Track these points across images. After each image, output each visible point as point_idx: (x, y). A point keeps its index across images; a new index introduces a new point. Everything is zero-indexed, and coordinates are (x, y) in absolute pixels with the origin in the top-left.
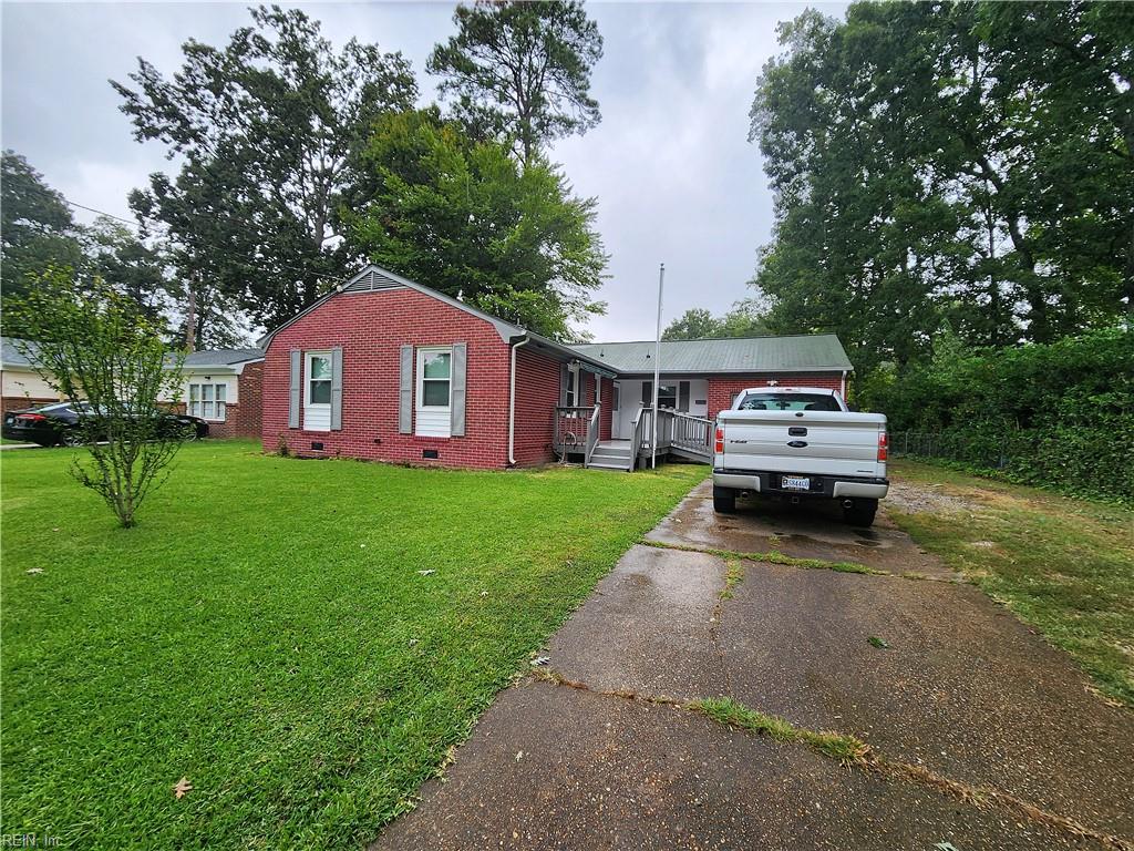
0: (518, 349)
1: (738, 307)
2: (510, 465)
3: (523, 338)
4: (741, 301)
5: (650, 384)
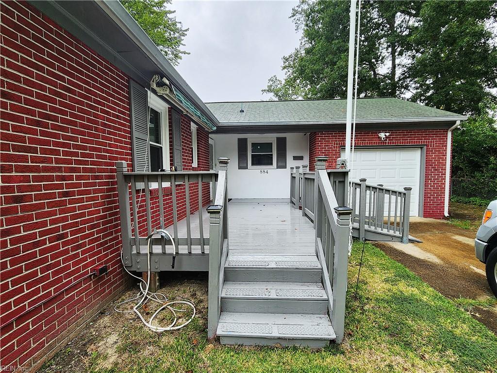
5: (246, 140)
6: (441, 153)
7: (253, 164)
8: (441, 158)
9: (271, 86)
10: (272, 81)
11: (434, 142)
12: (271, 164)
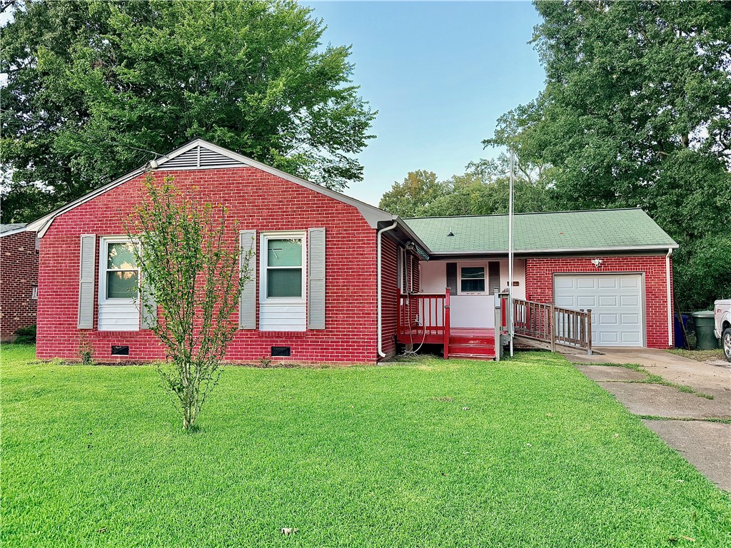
2: (379, 359)
5: (455, 264)
6: (661, 280)
7: (463, 289)
8: (661, 285)
9: (503, 131)
10: (505, 121)
11: (654, 269)
12: (483, 289)
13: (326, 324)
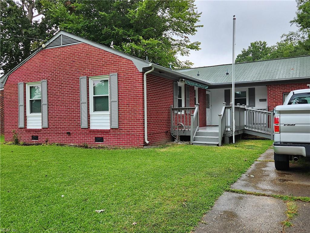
0: (147, 75)
1: (285, 38)
2: (145, 144)
3: (150, 68)
4: (287, 33)
5: (229, 91)
12: (246, 104)
13: (119, 126)
